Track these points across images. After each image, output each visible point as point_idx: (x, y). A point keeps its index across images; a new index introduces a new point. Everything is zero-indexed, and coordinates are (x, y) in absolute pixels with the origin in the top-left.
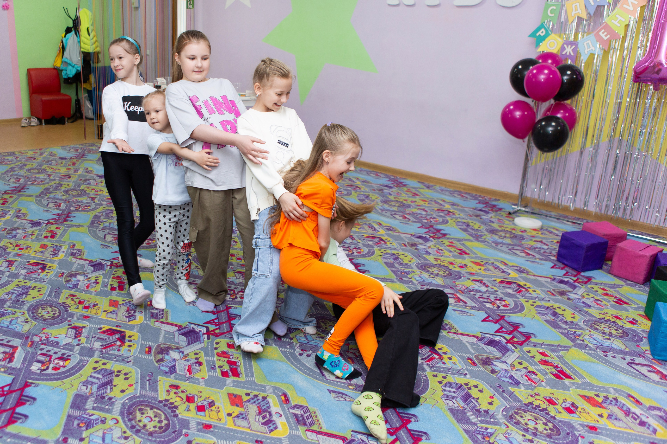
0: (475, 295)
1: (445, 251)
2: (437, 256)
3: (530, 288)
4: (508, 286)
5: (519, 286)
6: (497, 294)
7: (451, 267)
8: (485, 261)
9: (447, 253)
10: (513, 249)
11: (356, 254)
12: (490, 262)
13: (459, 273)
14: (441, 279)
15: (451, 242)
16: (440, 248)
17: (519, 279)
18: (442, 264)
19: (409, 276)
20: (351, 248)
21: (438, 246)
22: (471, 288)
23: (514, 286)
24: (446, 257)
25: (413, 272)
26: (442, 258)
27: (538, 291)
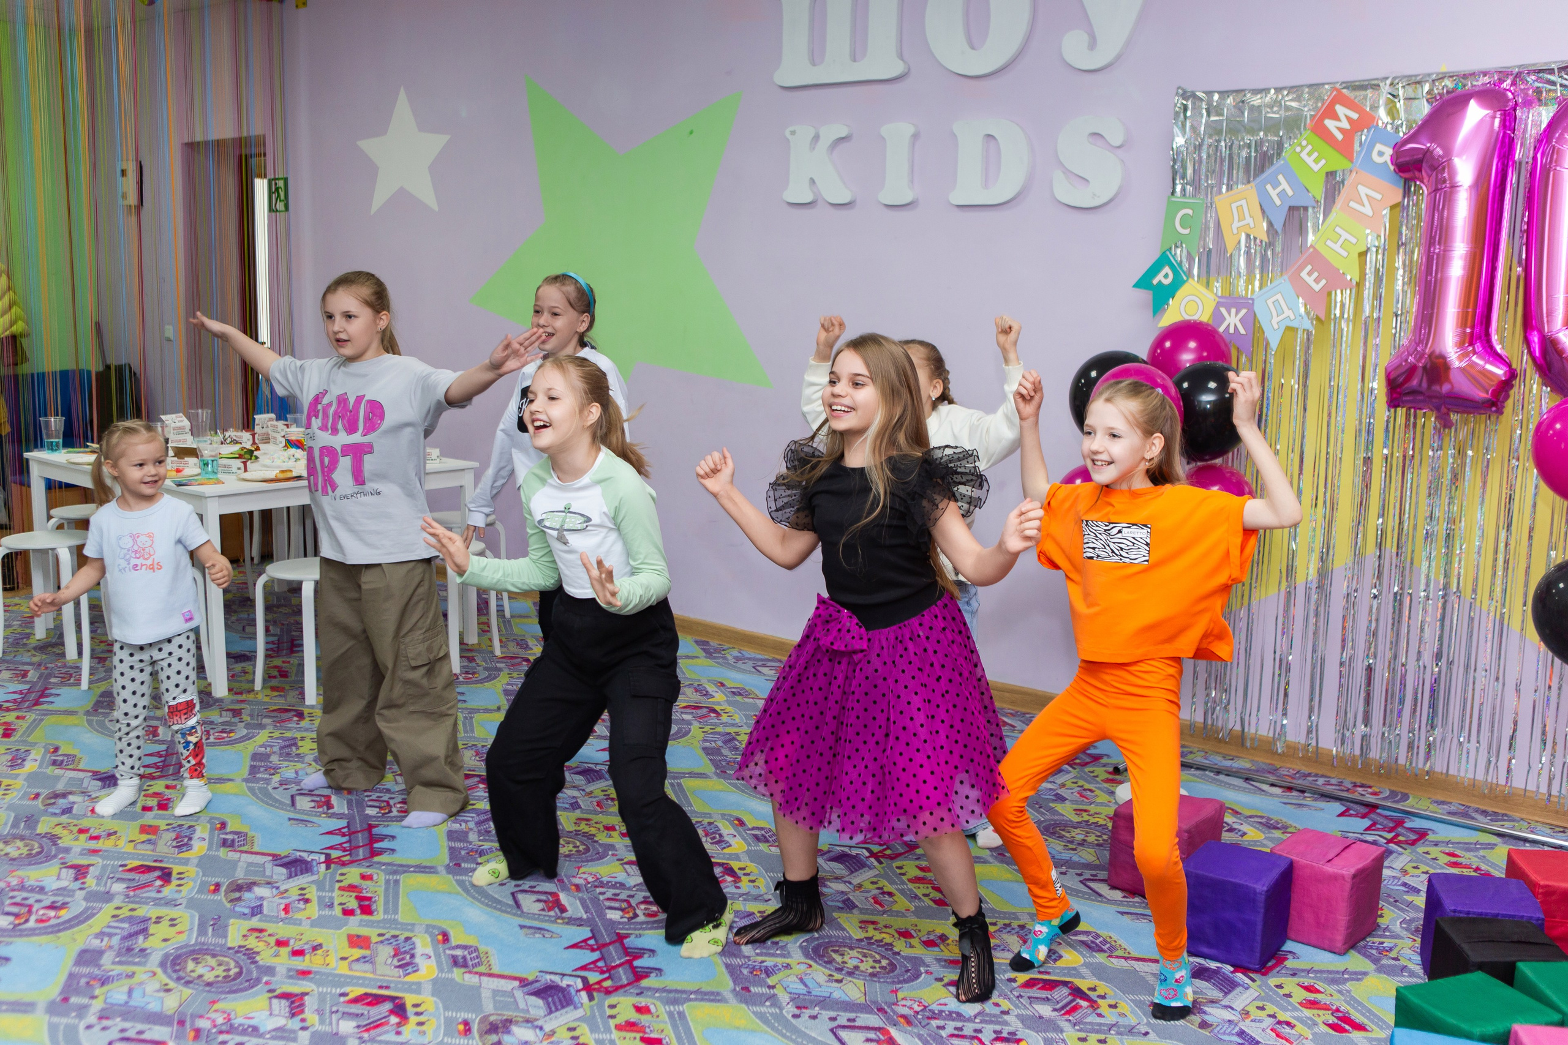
0: (943, 1028)
1: (898, 897)
2: (873, 912)
3: (1103, 997)
4: (1044, 994)
5: (1077, 992)
6: (1006, 1023)
7: (900, 945)
8: (1001, 923)
9: (902, 903)
10: (1094, 879)
11: (642, 918)
12: (1015, 924)
13: (917, 961)
14: (860, 983)
15: (922, 869)
16: (889, 888)
17: (1084, 971)
18: (878, 936)
19: (771, 981)
20: (633, 902)
21: (883, 883)
22: (936, 1008)
23: (1063, 993)
24: (898, 914)
25: (788, 966)
26: (883, 920)
27: (1124, 1007)
